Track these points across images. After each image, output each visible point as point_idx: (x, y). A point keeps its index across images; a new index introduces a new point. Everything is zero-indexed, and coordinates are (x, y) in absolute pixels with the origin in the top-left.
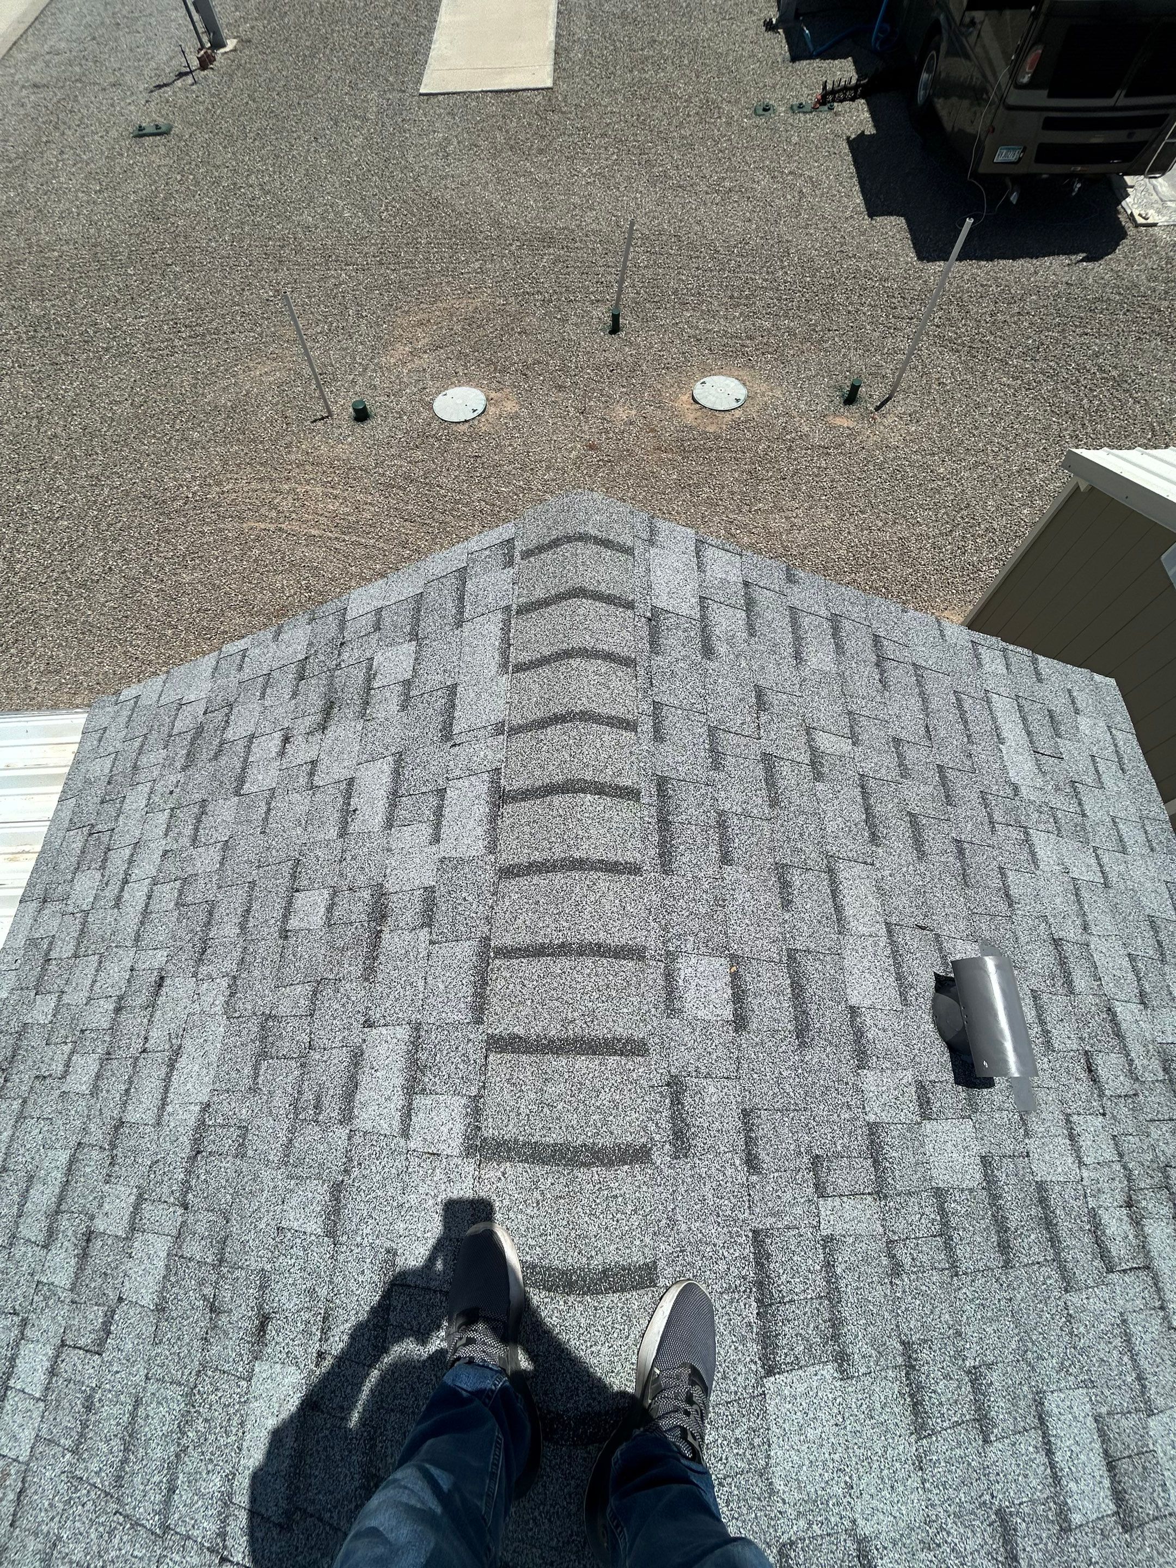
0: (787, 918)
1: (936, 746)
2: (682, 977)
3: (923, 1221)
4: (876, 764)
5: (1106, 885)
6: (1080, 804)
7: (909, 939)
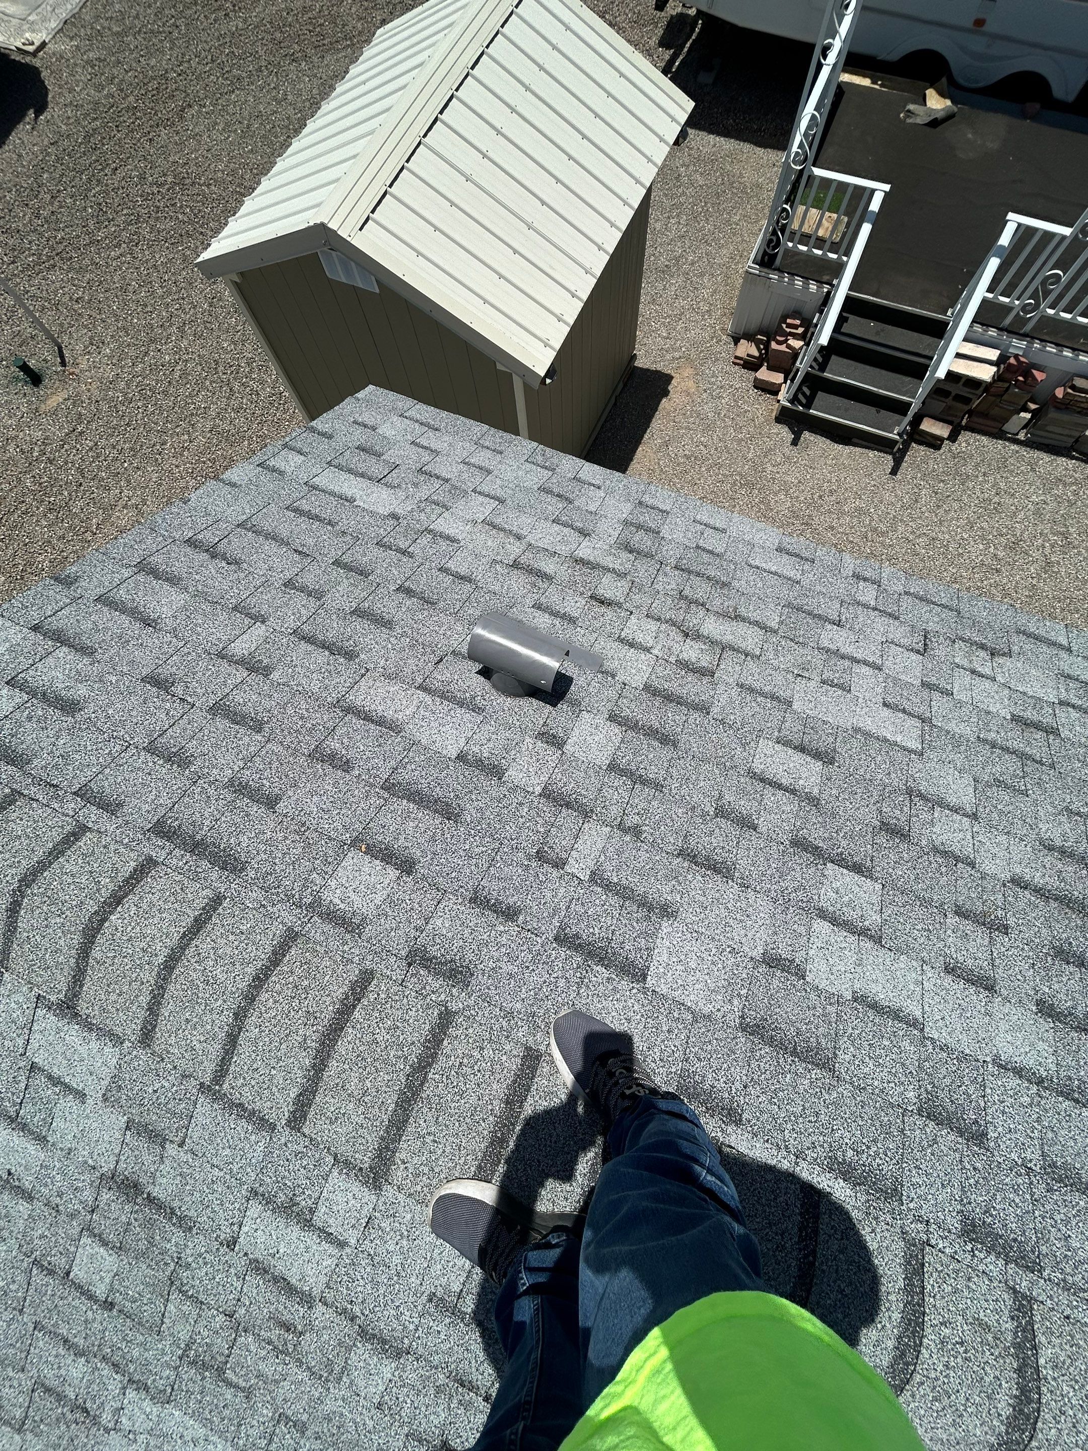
0: (357, 772)
1: (317, 555)
2: (339, 902)
3: (620, 791)
4: (293, 614)
5: (501, 501)
6: (438, 478)
7: (441, 676)
